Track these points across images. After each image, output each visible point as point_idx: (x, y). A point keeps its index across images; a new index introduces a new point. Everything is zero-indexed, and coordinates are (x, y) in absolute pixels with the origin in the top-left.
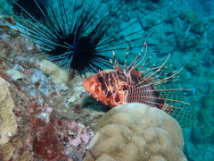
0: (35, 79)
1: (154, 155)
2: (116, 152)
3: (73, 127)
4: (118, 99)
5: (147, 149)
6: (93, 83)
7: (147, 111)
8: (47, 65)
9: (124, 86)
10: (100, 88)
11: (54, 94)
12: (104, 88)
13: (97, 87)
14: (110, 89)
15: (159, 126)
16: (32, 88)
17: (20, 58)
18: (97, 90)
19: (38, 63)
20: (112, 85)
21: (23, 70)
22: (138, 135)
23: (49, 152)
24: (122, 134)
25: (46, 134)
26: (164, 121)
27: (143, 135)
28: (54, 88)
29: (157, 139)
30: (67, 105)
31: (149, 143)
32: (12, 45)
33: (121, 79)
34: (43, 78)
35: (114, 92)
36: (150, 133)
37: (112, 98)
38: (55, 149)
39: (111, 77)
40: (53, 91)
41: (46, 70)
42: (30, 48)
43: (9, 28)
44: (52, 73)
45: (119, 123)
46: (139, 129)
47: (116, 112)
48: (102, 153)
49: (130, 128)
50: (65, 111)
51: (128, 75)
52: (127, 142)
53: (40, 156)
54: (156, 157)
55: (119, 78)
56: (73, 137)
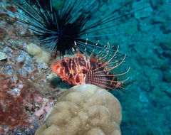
0: (20, 59)
1: (94, 127)
2: (63, 124)
3: (38, 101)
4: (78, 80)
5: (88, 123)
6: (58, 66)
7: (96, 92)
8: (32, 47)
9: (84, 70)
10: (64, 71)
11: (37, 71)
12: (67, 71)
13: (61, 70)
14: (72, 72)
15: (103, 104)
16: (10, 68)
17: (12, 41)
18: (62, 73)
19: (25, 46)
20: (74, 69)
21: (12, 51)
22: (84, 111)
23: (13, 120)
24: (70, 110)
25: (11, 106)
26: (107, 100)
27: (87, 111)
28: (36, 67)
29: (97, 115)
30: (45, 81)
31: (91, 117)
32: (7, 31)
33: (81, 65)
34: (28, 58)
35: (75, 74)
36: (93, 110)
37: (73, 79)
38: (18, 118)
39: (73, 62)
40: (35, 69)
41: (32, 52)
42: (23, 33)
43: (8, 15)
44: (36, 54)
45: (70, 101)
46: (85, 106)
47: (73, 91)
48: (52, 124)
49: (78, 105)
50: (42, 86)
51: (88, 61)
52: (73, 116)
53: (4, 123)
54: (95, 129)
55: (80, 63)
56: (39, 108)
